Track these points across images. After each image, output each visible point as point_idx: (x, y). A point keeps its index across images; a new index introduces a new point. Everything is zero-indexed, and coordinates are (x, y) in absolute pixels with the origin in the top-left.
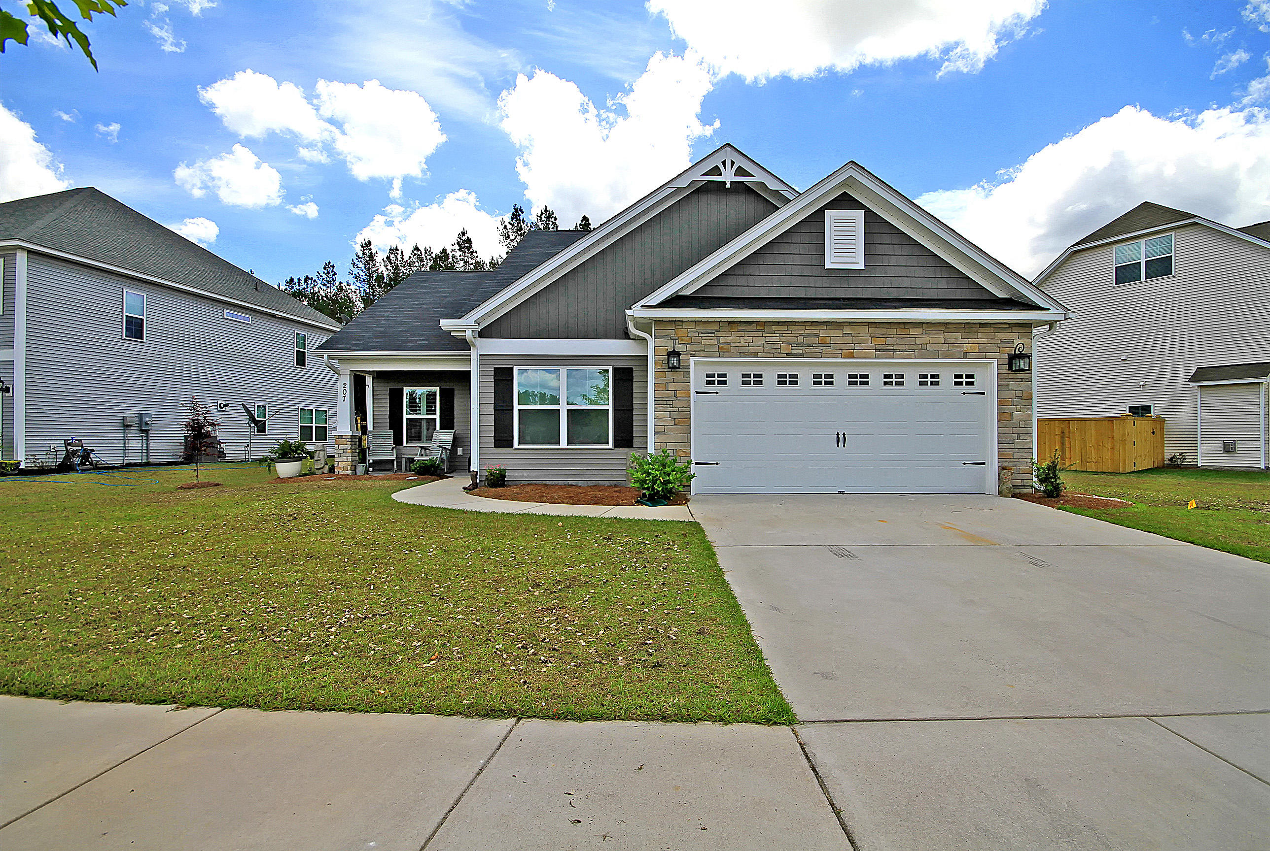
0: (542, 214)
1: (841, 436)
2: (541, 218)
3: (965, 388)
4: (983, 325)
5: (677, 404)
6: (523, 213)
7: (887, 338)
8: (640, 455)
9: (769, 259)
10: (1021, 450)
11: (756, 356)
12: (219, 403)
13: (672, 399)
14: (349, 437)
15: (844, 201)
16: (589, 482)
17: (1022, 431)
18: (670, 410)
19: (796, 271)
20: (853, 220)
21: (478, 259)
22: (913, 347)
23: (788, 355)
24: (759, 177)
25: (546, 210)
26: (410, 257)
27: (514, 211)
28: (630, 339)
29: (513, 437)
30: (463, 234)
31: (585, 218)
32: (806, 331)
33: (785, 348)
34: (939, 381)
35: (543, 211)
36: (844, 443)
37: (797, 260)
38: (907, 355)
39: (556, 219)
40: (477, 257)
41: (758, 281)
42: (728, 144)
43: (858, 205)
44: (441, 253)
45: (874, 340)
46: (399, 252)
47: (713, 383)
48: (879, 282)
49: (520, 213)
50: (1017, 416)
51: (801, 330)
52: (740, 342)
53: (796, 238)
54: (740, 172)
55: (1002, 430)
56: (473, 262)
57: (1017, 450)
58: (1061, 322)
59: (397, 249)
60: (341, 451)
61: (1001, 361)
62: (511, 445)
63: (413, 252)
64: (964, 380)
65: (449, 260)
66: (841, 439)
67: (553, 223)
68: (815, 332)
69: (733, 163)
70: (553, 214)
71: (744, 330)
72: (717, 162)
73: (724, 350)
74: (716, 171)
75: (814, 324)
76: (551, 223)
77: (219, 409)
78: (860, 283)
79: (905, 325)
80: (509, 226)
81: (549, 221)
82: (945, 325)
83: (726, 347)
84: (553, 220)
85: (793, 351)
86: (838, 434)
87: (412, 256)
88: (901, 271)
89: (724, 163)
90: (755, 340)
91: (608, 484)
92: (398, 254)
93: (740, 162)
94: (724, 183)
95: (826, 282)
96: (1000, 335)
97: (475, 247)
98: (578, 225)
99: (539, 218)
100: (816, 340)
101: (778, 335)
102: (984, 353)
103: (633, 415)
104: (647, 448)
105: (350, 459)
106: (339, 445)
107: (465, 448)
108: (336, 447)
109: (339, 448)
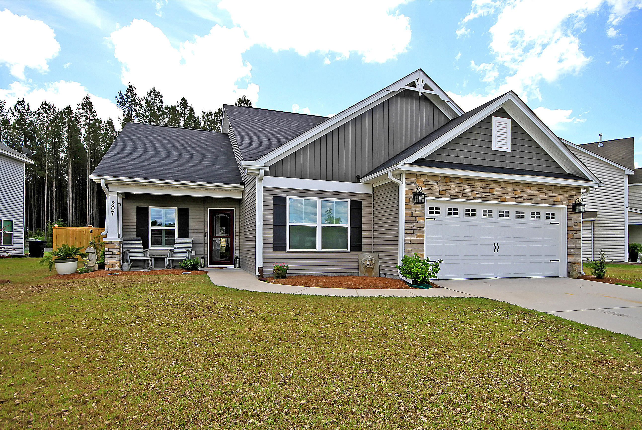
0: (151, 92)
1: (496, 245)
2: (151, 95)
3: (551, 220)
4: (562, 187)
5: (418, 225)
6: (135, 89)
7: (521, 191)
8: (370, 256)
9: (465, 142)
10: (577, 254)
11: (458, 198)
13: (414, 222)
14: (118, 243)
15: (501, 113)
16: (335, 273)
17: (577, 244)
18: (414, 228)
19: (479, 150)
20: (506, 124)
21: (96, 118)
22: (532, 197)
23: (475, 198)
24: (436, 92)
25: (154, 90)
26: (39, 109)
27: (129, 87)
28: (360, 183)
29: (286, 244)
30: (87, 98)
31: (184, 99)
32: (484, 185)
33: (474, 194)
34: (539, 216)
35: (152, 90)
36: (498, 250)
37: (479, 143)
38: (530, 201)
39: (162, 97)
40: (96, 116)
41: (459, 154)
42: (420, 69)
43: (508, 116)
44: (66, 109)
45: (515, 192)
46: (26, 104)
47: (432, 213)
48: (517, 160)
49: (134, 89)
50: (575, 235)
51: (480, 184)
52: (451, 189)
53: (478, 131)
54: (426, 87)
55: (569, 243)
56: (93, 118)
57: (575, 254)
58: (596, 188)
59: (23, 101)
60: (111, 253)
61: (569, 207)
62: (285, 250)
63: (42, 106)
64: (550, 216)
65: (73, 115)
66: (496, 247)
67: (160, 99)
68: (488, 186)
69: (423, 81)
70: (159, 93)
71: (453, 182)
72: (413, 79)
73: (442, 194)
74: (413, 85)
75: (487, 181)
76: (158, 99)
78: (508, 159)
79: (528, 185)
80: (125, 97)
81: (157, 97)
82: (546, 186)
83: (443, 192)
84: (159, 97)
85: (478, 196)
86: (494, 245)
87: (40, 108)
88: (527, 155)
89: (418, 80)
90: (459, 188)
91: (346, 274)
92: (25, 105)
93: (427, 81)
94: (417, 92)
95: (492, 158)
96: (569, 193)
97: (95, 108)
98: (179, 103)
99: (149, 95)
100: (488, 191)
101: (470, 186)
102: (562, 203)
103: (361, 230)
104: (398, 252)
106: (108, 249)
107: (197, 250)
108: (106, 249)
109: (108, 250)
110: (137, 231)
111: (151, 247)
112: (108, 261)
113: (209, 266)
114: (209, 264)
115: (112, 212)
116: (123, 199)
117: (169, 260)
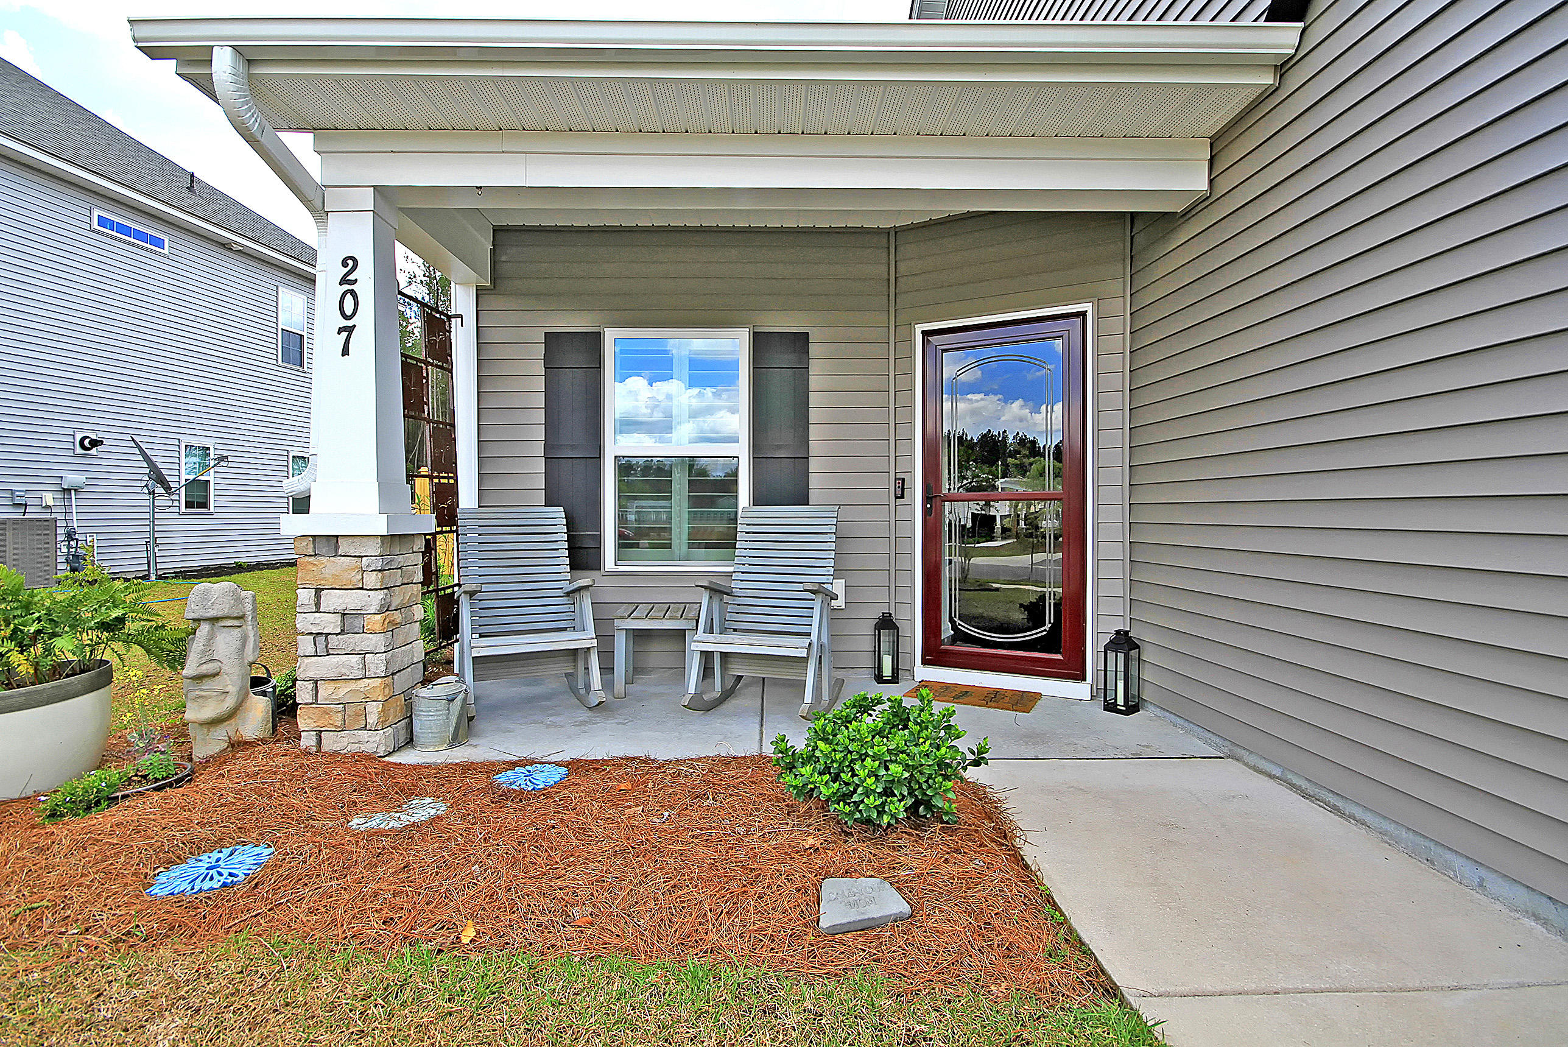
12: (79, 437)
14: (373, 549)
60: (331, 623)
77: (79, 450)
105: (377, 664)
106: (318, 591)
107: (858, 579)
108: (305, 596)
109: (318, 604)
110: (545, 473)
111: (619, 558)
112: (316, 682)
113: (925, 673)
114: (925, 662)
115: (344, 334)
116: (480, 292)
117: (707, 656)
